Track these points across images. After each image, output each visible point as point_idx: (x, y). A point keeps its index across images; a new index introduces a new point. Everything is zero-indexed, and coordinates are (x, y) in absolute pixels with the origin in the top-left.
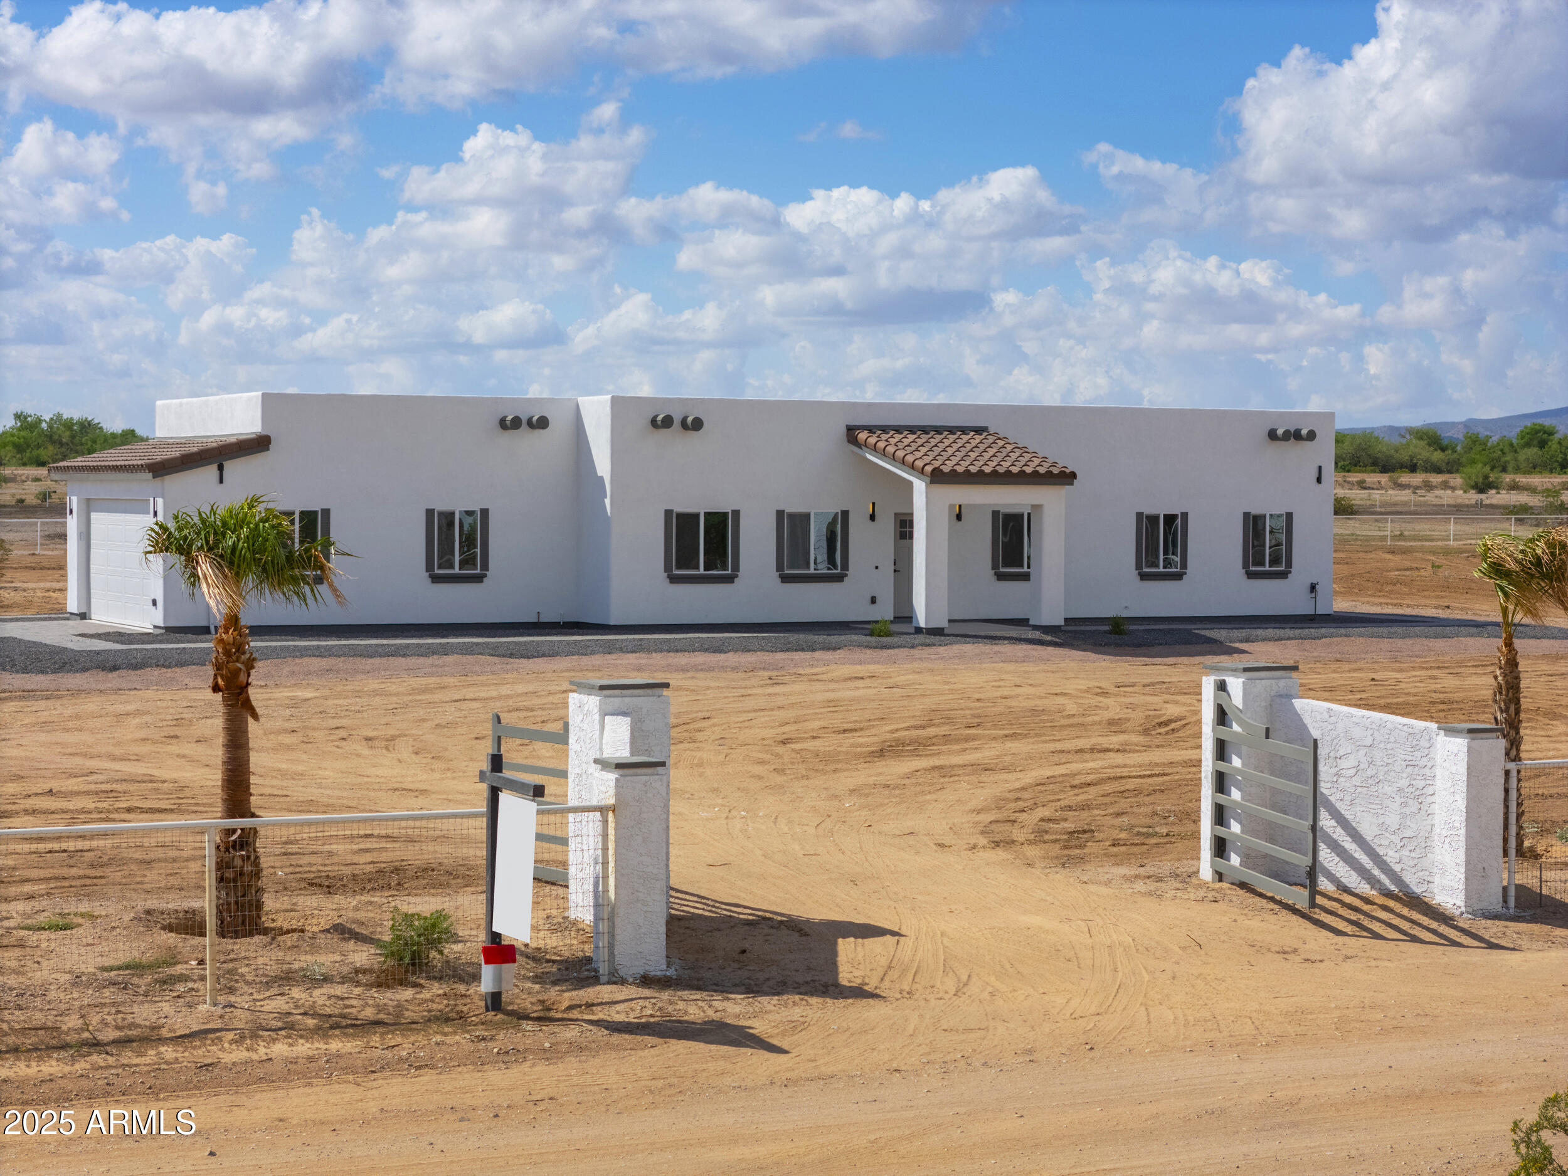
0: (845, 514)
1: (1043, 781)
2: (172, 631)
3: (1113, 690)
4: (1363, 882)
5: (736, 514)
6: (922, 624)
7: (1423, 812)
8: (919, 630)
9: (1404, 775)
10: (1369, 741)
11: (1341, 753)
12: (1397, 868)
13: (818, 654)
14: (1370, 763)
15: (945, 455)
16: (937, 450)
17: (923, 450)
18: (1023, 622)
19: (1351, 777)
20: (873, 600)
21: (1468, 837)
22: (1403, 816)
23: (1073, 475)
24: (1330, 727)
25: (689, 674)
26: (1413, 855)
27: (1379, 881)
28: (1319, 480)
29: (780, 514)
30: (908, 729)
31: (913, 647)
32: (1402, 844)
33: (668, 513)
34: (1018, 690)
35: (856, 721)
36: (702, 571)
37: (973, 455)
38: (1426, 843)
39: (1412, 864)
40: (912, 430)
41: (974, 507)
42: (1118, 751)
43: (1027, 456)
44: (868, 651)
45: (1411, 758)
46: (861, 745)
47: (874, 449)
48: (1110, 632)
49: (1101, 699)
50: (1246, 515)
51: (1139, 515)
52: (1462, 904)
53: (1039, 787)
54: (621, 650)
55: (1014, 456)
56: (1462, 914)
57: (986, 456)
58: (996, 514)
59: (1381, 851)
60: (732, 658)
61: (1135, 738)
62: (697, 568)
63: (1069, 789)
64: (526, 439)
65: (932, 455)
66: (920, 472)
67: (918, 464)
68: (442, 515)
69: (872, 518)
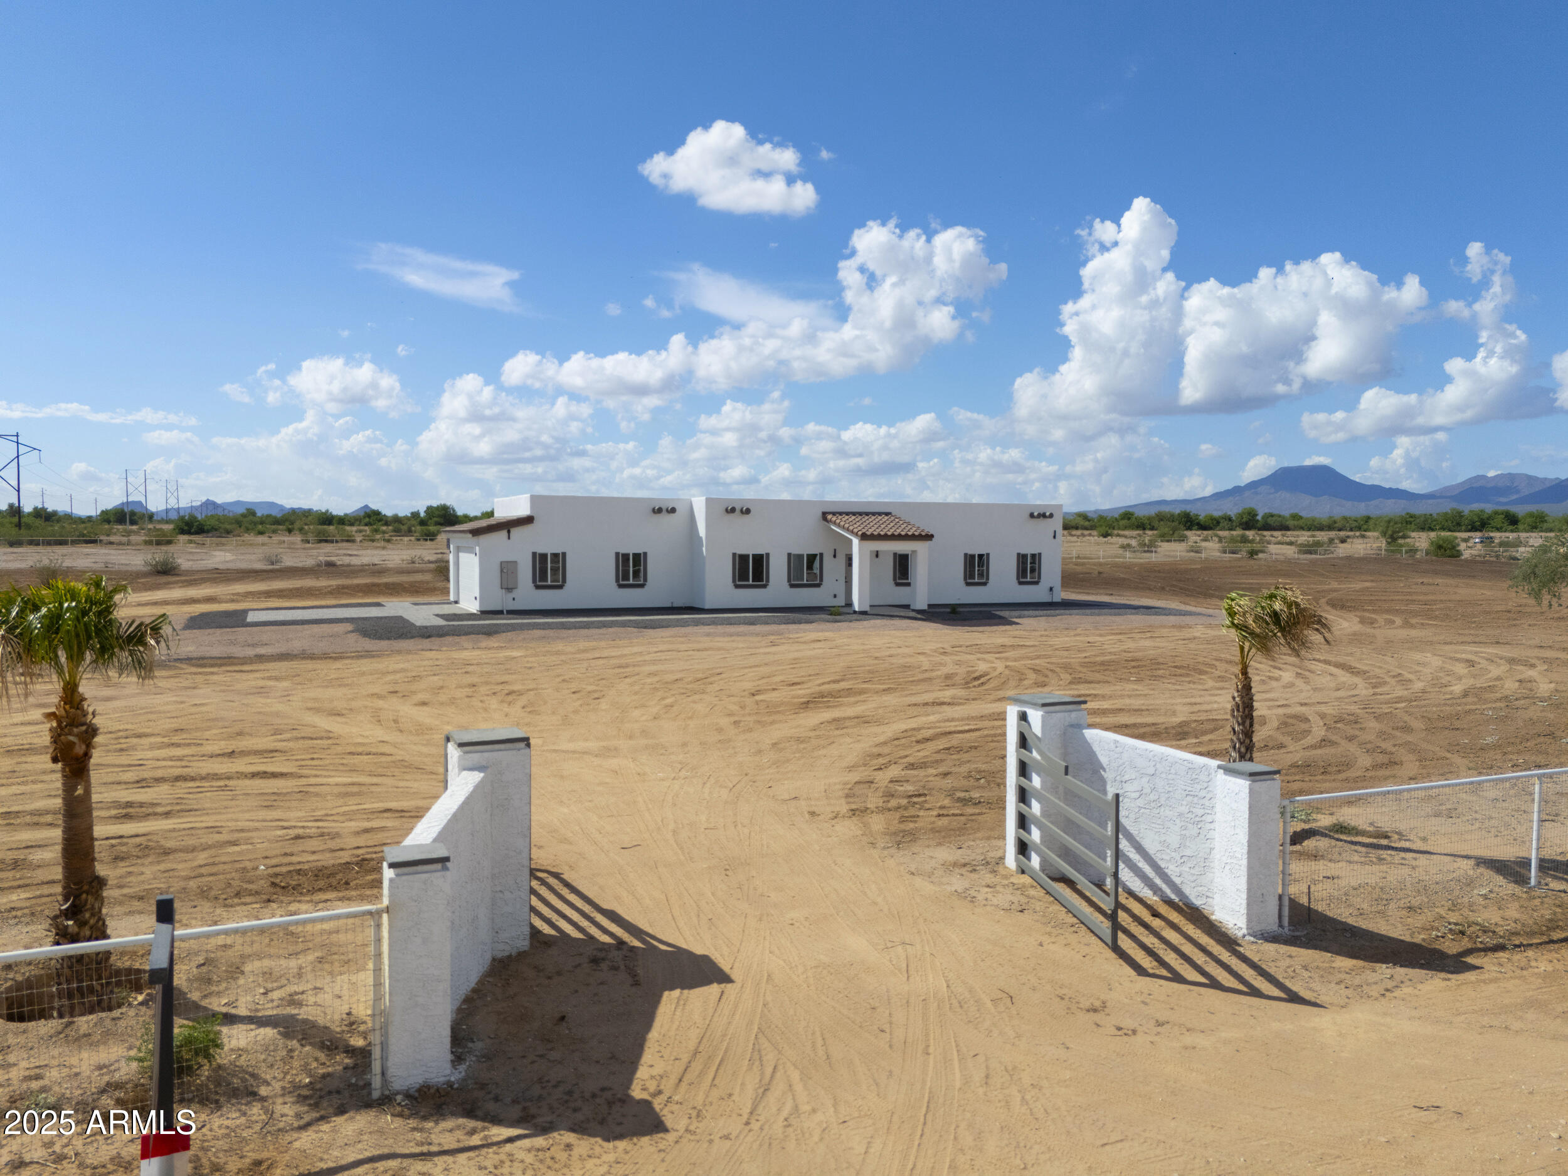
0: (821, 554)
1: (898, 736)
2: (485, 613)
3: (949, 650)
4: (1146, 888)
5: (768, 555)
6: (857, 609)
7: (1201, 836)
8: (855, 612)
9: (1184, 803)
10: (1151, 771)
11: (1127, 777)
12: (1177, 881)
13: (802, 626)
14: (1153, 789)
15: (869, 526)
16: (865, 524)
17: (858, 524)
18: (907, 607)
19: (1135, 799)
20: (835, 596)
21: (1250, 867)
22: (1184, 837)
23: (932, 536)
24: (1116, 756)
25: (733, 638)
26: (1192, 871)
27: (1160, 889)
28: (1054, 537)
29: (789, 555)
30: (829, 683)
31: (851, 621)
32: (1182, 861)
33: (734, 555)
34: (899, 651)
35: (802, 676)
36: (751, 582)
37: (883, 526)
38: (1205, 862)
39: (1192, 879)
40: (854, 514)
41: (885, 552)
42: (949, 704)
43: (910, 527)
44: (828, 624)
45: (1190, 789)
46: (798, 697)
47: (835, 523)
48: (950, 613)
49: (943, 657)
50: (1018, 554)
51: (966, 555)
52: (1244, 926)
53: (895, 742)
54: (703, 624)
55: (903, 526)
56: (1244, 936)
57: (889, 526)
58: (895, 554)
59: (1163, 865)
60: (758, 628)
61: (960, 692)
62: (748, 580)
63: (914, 744)
64: (665, 518)
65: (862, 526)
66: (856, 534)
67: (856, 530)
68: (623, 555)
69: (835, 556)
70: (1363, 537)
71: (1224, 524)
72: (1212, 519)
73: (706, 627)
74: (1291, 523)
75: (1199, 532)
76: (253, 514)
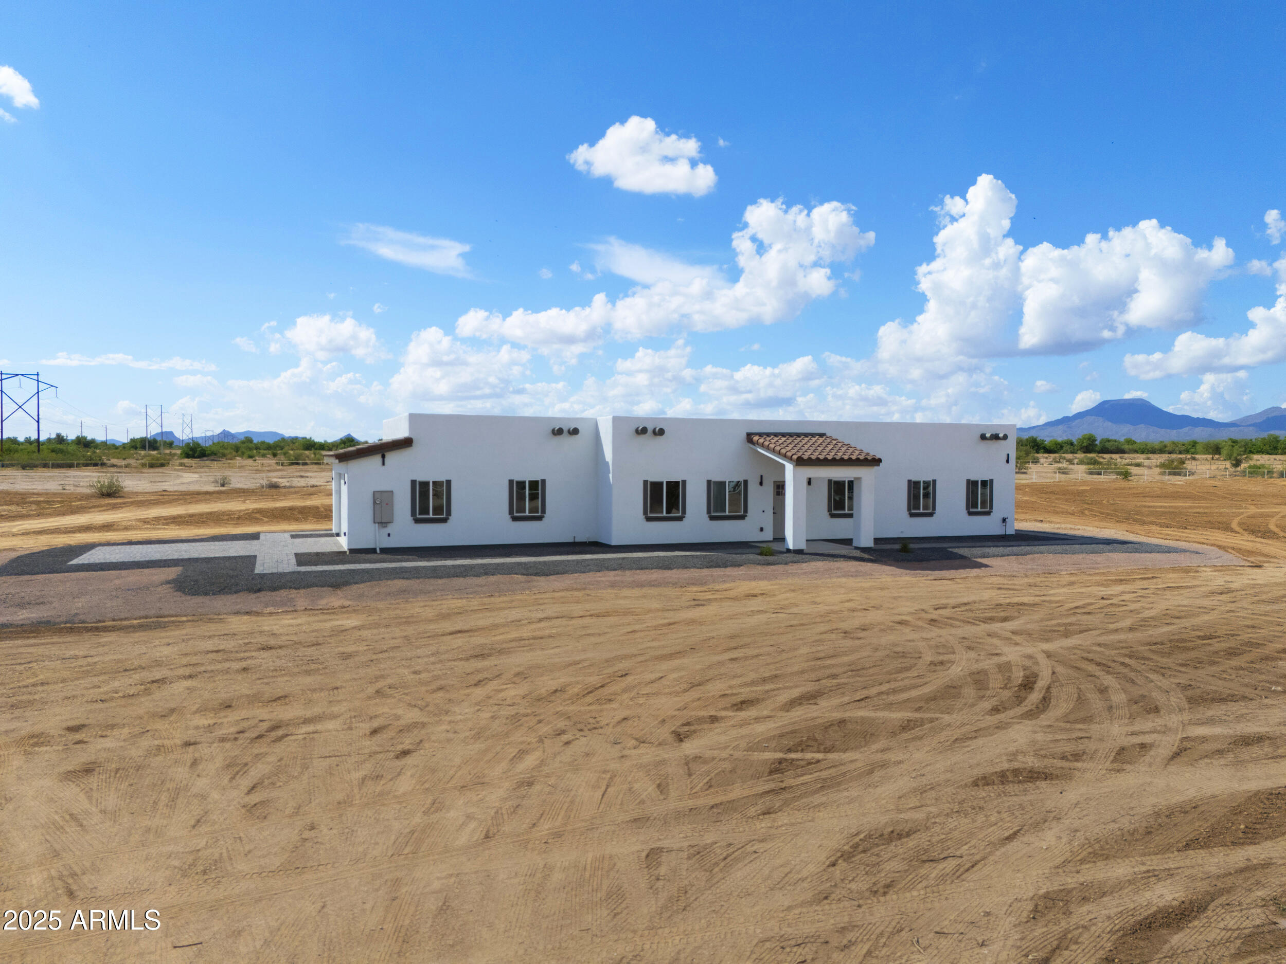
0: (746, 482)
2: (354, 552)
5: (684, 482)
6: (791, 547)
8: (789, 551)
13: (729, 571)
15: (804, 449)
16: (799, 446)
17: (791, 446)
18: (849, 544)
20: (762, 530)
23: (880, 461)
28: (1007, 462)
29: (709, 482)
31: (786, 564)
33: (645, 482)
36: (665, 514)
37: (820, 449)
40: (784, 435)
41: (819, 479)
43: (851, 450)
44: (759, 567)
47: (762, 446)
48: (902, 551)
50: (968, 481)
51: (909, 481)
54: (608, 569)
55: (843, 449)
57: (828, 449)
58: (830, 481)
62: (662, 512)
64: (566, 441)
65: (796, 449)
66: (790, 459)
67: (789, 454)
68: (518, 483)
69: (761, 484)
70: (1194, 459)
71: (1066, 448)
72: (1057, 444)
73: (612, 573)
74: (1126, 447)
75: (1046, 455)
76: (250, 441)
